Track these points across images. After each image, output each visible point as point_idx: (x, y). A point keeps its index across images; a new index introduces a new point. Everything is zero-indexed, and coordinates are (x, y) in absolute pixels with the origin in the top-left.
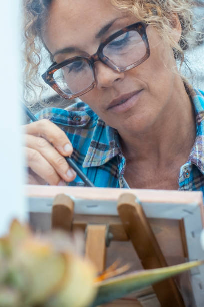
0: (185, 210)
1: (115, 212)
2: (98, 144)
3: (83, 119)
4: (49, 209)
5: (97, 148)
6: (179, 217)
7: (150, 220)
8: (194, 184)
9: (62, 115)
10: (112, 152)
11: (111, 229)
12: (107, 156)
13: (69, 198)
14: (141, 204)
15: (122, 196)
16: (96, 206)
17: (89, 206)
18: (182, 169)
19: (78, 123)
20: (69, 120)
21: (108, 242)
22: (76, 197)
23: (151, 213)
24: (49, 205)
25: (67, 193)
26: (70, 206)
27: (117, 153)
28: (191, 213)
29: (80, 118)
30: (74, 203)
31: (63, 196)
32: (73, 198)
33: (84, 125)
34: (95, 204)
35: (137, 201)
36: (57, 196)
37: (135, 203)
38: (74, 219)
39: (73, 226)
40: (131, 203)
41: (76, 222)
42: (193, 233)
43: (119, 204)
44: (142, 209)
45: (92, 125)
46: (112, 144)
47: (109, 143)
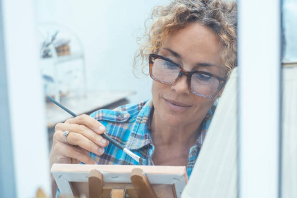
0: (175, 179)
1: (129, 181)
2: (136, 135)
3: (125, 117)
4: (87, 180)
5: (135, 137)
6: (172, 183)
7: (152, 186)
10: (146, 141)
11: (127, 192)
12: (142, 143)
13: (99, 172)
14: (146, 175)
15: (133, 170)
16: (118, 177)
17: (113, 178)
19: (122, 119)
20: (115, 117)
22: (104, 172)
23: (153, 181)
24: (87, 177)
25: (98, 169)
26: (100, 178)
27: (149, 142)
28: (178, 180)
29: (122, 115)
30: (102, 176)
31: (96, 171)
32: (102, 172)
33: (126, 120)
35: (143, 173)
36: (92, 171)
37: (142, 175)
38: (103, 186)
39: (102, 190)
40: (140, 175)
41: (104, 188)
42: (181, 193)
43: (131, 175)
44: (147, 179)
45: (131, 121)
46: (146, 136)
47: (144, 135)
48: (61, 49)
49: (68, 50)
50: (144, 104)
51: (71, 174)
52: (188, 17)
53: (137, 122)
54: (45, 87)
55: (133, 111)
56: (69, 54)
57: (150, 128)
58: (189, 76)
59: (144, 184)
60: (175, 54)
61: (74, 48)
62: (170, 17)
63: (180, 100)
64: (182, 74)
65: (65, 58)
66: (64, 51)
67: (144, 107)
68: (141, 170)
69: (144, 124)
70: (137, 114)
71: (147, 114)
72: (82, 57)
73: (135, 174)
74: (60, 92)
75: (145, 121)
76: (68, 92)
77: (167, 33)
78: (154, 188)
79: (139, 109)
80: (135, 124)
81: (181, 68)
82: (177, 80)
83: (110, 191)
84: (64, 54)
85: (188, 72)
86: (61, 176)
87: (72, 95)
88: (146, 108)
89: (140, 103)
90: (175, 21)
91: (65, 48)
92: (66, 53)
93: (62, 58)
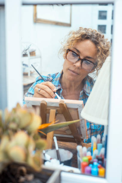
0: (78, 106)
1: (58, 106)
3: (51, 79)
4: (40, 104)
6: (77, 108)
7: (68, 108)
8: (83, 97)
9: (45, 77)
11: (57, 111)
14: (66, 104)
17: (51, 104)
18: (81, 93)
19: (49, 80)
20: (47, 79)
21: (56, 114)
23: (69, 106)
25: (45, 100)
26: (45, 104)
27: (60, 88)
28: (80, 106)
29: (50, 78)
30: (47, 103)
31: (44, 101)
32: (46, 101)
33: (51, 80)
34: (53, 103)
36: (42, 101)
37: (64, 103)
38: (47, 107)
39: (46, 109)
40: (63, 103)
41: (47, 108)
42: (80, 112)
43: (59, 103)
44: (66, 105)
45: (53, 80)
46: (59, 85)
47: (58, 85)
48: (32, 53)
49: (35, 54)
50: (58, 73)
51: (33, 102)
52: (86, 37)
53: (55, 80)
54: (24, 69)
55: (54, 76)
56: (35, 56)
57: (60, 82)
58: (82, 60)
59: (65, 107)
60: (78, 51)
61: (37, 53)
62: (79, 35)
63: (76, 71)
64: (80, 59)
65: (34, 57)
66: (33, 54)
67: (58, 74)
68: (64, 102)
69: (58, 81)
70: (55, 77)
71: (59, 76)
73: (61, 103)
74: (31, 71)
75: (58, 79)
77: (76, 41)
78: (69, 110)
79: (56, 75)
80: (54, 81)
81: (80, 57)
82: (76, 62)
83: (50, 110)
84: (33, 56)
85: (82, 59)
86: (28, 102)
88: (59, 75)
89: (56, 73)
90: (80, 37)
91: (34, 53)
92: (34, 55)
93: (32, 57)
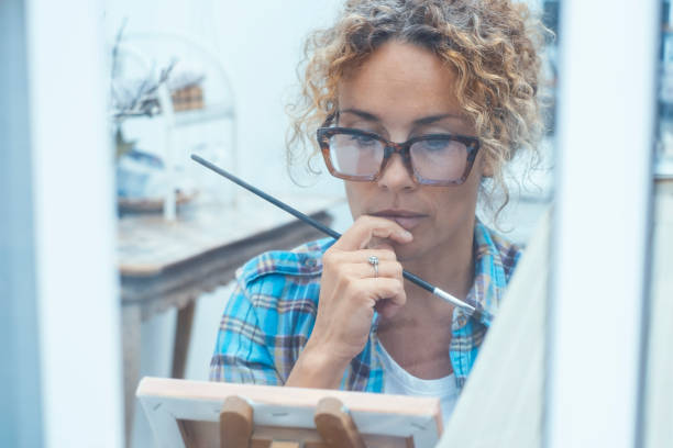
0: (414, 425)
4: (216, 417)
6: (407, 435)
7: (363, 438)
9: (290, 260)
13: (245, 402)
14: (350, 413)
15: (321, 402)
16: (285, 414)
17: (275, 415)
19: (313, 269)
20: (299, 266)
22: (256, 401)
24: (218, 411)
25: (243, 396)
26: (246, 415)
28: (423, 428)
30: (251, 410)
31: (237, 399)
32: (251, 402)
34: (283, 411)
35: (343, 409)
36: (228, 399)
37: (340, 413)
38: (252, 433)
39: (250, 442)
40: (335, 414)
41: (256, 437)
43: (317, 413)
44: (354, 426)
48: (183, 95)
49: (200, 98)
52: (370, 37)
56: (201, 108)
61: (212, 93)
65: (193, 115)
66: (188, 100)
68: (339, 403)
72: (230, 114)
73: (324, 410)
76: (196, 193)
78: (367, 443)
82: (384, 166)
83: (268, 444)
84: (189, 109)
86: (158, 406)
87: (204, 198)
91: (193, 93)
92: (194, 104)
93: (184, 116)
